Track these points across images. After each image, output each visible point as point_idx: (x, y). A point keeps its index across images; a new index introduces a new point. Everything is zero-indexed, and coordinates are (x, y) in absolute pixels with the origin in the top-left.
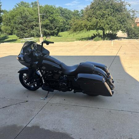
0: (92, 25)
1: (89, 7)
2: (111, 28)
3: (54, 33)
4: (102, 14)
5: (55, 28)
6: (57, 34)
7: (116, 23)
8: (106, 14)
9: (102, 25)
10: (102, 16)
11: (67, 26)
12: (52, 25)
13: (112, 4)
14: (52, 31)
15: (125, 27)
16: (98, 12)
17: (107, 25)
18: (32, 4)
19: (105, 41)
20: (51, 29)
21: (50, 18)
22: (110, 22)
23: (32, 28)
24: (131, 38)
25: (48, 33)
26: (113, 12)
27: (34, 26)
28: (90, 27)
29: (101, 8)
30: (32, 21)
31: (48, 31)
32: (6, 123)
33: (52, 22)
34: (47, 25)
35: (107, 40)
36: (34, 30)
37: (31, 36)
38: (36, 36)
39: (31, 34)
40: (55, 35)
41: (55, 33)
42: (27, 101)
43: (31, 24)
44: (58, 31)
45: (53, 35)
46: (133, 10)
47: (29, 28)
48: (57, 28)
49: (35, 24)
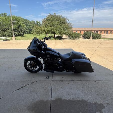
0: (48, 30)
1: (45, 20)
2: (60, 33)
3: (20, 34)
4: (54, 24)
5: (22, 31)
6: (23, 35)
7: (63, 30)
8: (56, 24)
9: (55, 31)
10: (54, 25)
11: (28, 30)
12: (19, 29)
13: (59, 19)
14: (19, 33)
15: (67, 33)
16: (52, 23)
17: (57, 31)
18: (2, 14)
19: (57, 40)
20: (18, 31)
21: (18, 24)
22: (59, 29)
23: (4, 30)
24: (71, 39)
25: (17, 34)
26: (60, 23)
27: (6, 30)
28: (47, 32)
29: (53, 20)
30: (4, 26)
31: (16, 33)
32: (33, 100)
33: (19, 27)
34: (16, 29)
35: (57, 39)
36: (6, 32)
37: (4, 36)
38: (8, 36)
39: (4, 35)
40: (22, 36)
41: (22, 35)
42: (36, 81)
43: (4, 28)
44: (24, 33)
45: (20, 36)
46: (70, 23)
47: (2, 30)
48: (23, 31)
49: (6, 28)
